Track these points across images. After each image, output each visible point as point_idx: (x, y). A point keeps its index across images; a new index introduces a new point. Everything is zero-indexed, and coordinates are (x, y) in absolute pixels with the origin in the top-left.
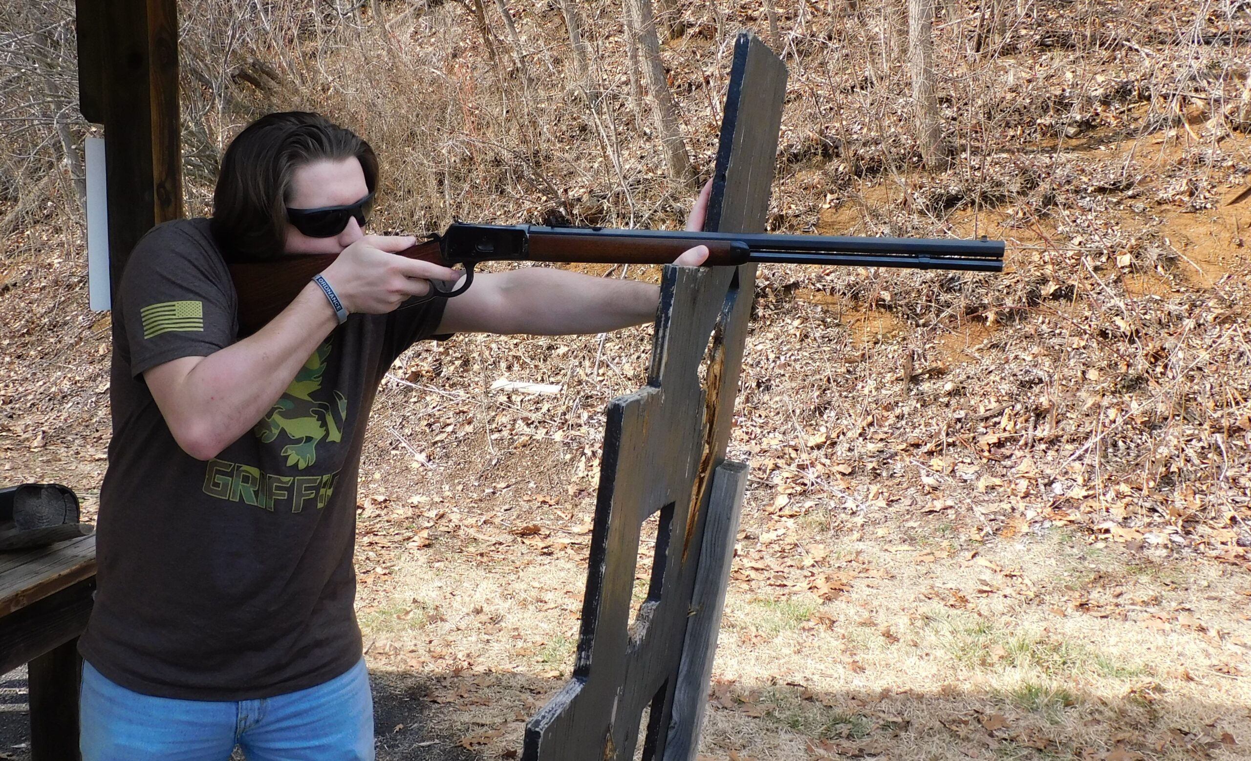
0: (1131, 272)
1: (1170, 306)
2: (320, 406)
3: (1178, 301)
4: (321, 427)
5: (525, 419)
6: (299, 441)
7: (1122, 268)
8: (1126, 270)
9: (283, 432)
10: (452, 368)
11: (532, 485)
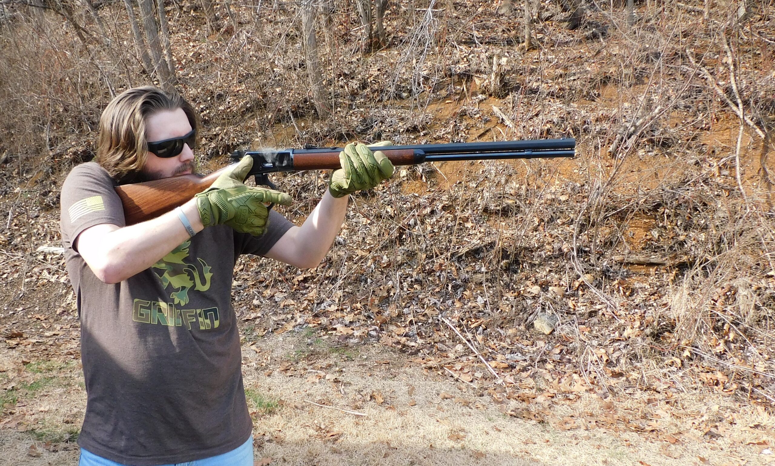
0: (408, 180)
1: (421, 200)
2: (189, 267)
3: (427, 197)
4: (190, 280)
5: (48, 269)
6: (177, 290)
7: (403, 177)
8: (405, 178)
9: (170, 284)
10: (19, 239)
11: (37, 309)
